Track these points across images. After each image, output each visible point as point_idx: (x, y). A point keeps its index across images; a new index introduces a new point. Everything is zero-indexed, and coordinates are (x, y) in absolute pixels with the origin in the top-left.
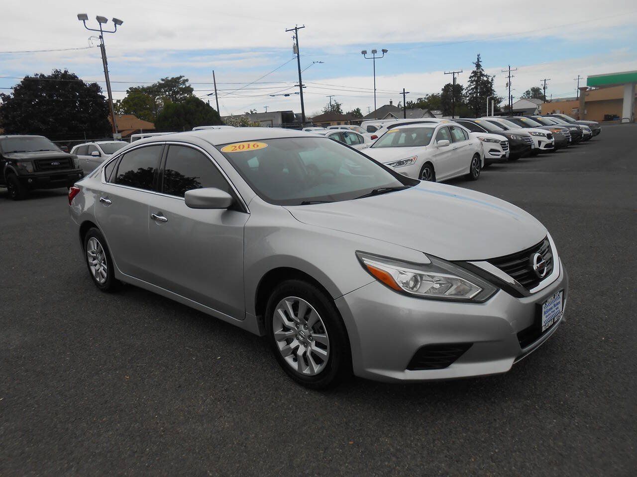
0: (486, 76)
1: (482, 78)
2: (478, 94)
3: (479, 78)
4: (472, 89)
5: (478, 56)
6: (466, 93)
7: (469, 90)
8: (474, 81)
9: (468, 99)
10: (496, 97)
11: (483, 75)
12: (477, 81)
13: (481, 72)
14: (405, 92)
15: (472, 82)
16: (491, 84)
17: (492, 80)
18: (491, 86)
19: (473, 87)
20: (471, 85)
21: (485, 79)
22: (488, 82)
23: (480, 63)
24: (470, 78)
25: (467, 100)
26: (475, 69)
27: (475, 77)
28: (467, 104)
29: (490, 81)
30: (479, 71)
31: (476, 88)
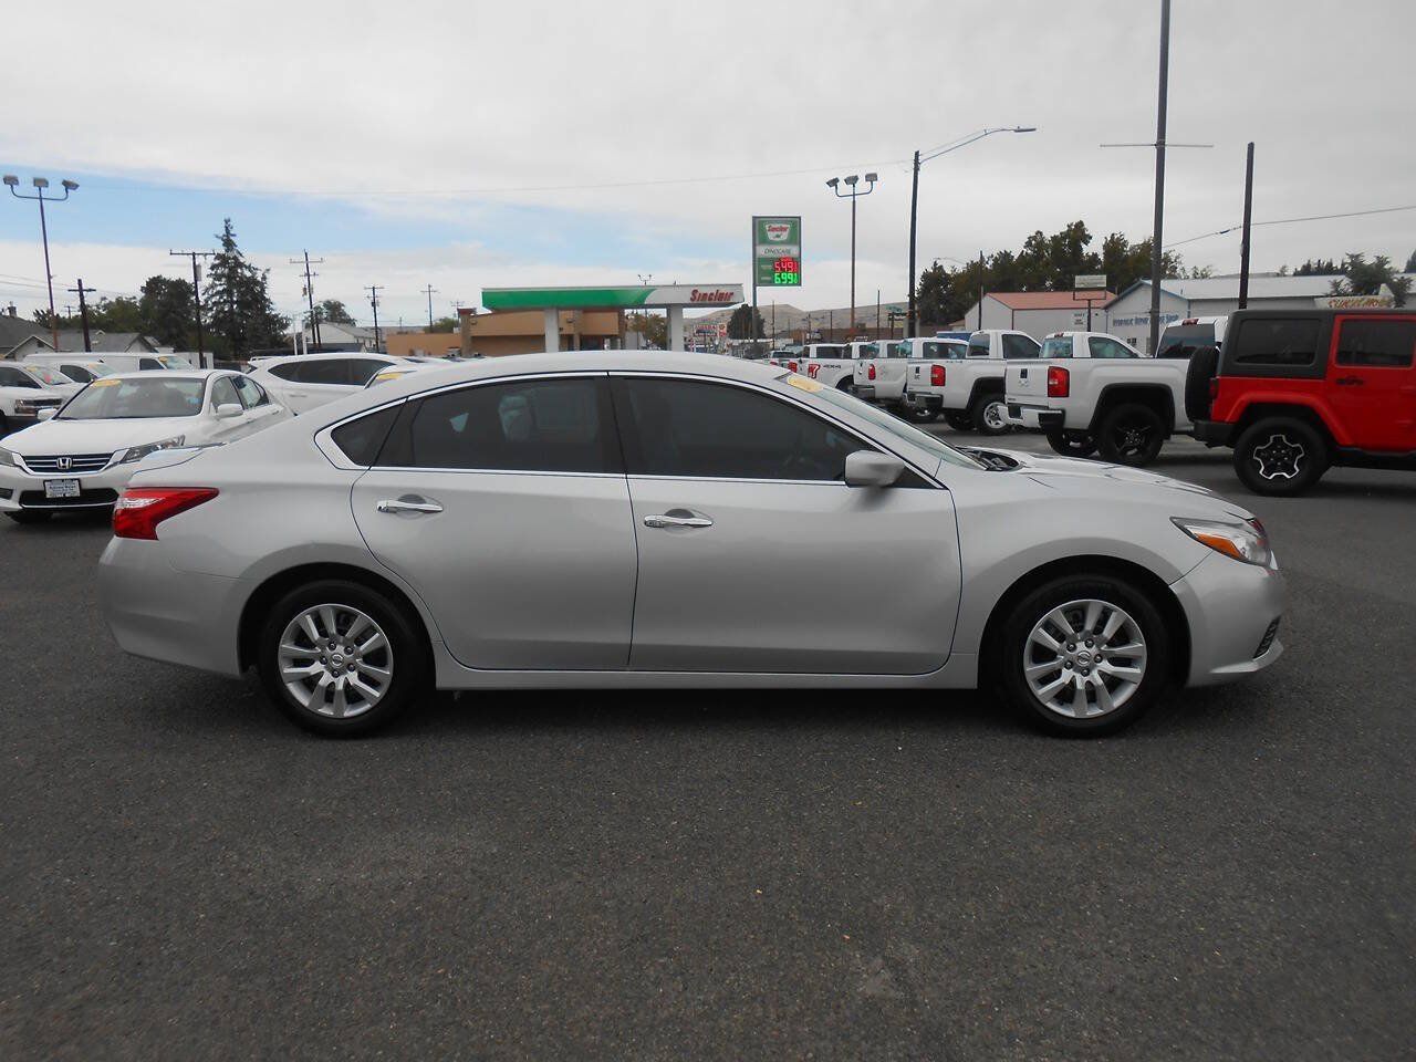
0: (249, 268)
1: (239, 271)
2: (235, 306)
3: (233, 270)
4: (218, 293)
5: (227, 221)
6: (206, 301)
7: (213, 296)
8: (223, 275)
9: (210, 314)
10: (276, 316)
11: (241, 265)
12: (230, 278)
13: (235, 258)
14: (84, 288)
15: (218, 277)
16: (262, 285)
17: (264, 278)
18: (263, 290)
19: (220, 288)
20: (216, 285)
21: (248, 274)
22: (253, 281)
23: (232, 238)
24: (212, 268)
25: (207, 319)
26: (222, 250)
27: (225, 267)
28: (209, 326)
29: (259, 279)
30: (231, 254)
31: (228, 292)
